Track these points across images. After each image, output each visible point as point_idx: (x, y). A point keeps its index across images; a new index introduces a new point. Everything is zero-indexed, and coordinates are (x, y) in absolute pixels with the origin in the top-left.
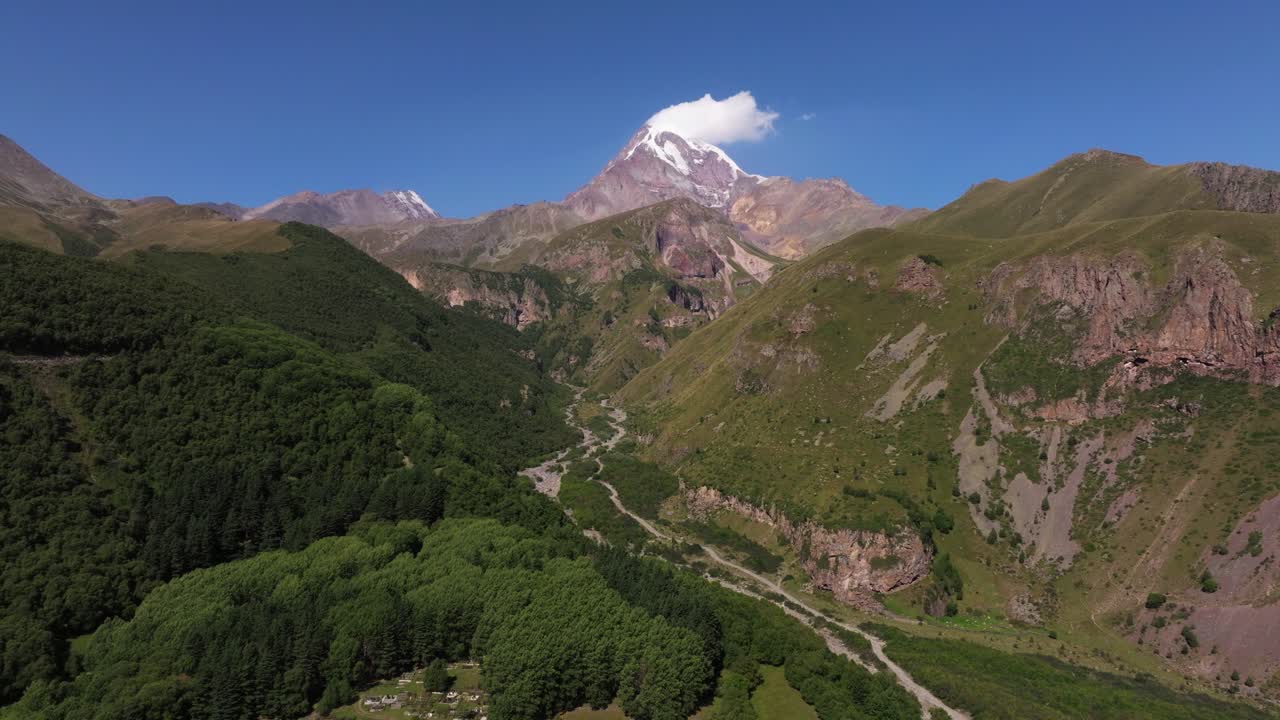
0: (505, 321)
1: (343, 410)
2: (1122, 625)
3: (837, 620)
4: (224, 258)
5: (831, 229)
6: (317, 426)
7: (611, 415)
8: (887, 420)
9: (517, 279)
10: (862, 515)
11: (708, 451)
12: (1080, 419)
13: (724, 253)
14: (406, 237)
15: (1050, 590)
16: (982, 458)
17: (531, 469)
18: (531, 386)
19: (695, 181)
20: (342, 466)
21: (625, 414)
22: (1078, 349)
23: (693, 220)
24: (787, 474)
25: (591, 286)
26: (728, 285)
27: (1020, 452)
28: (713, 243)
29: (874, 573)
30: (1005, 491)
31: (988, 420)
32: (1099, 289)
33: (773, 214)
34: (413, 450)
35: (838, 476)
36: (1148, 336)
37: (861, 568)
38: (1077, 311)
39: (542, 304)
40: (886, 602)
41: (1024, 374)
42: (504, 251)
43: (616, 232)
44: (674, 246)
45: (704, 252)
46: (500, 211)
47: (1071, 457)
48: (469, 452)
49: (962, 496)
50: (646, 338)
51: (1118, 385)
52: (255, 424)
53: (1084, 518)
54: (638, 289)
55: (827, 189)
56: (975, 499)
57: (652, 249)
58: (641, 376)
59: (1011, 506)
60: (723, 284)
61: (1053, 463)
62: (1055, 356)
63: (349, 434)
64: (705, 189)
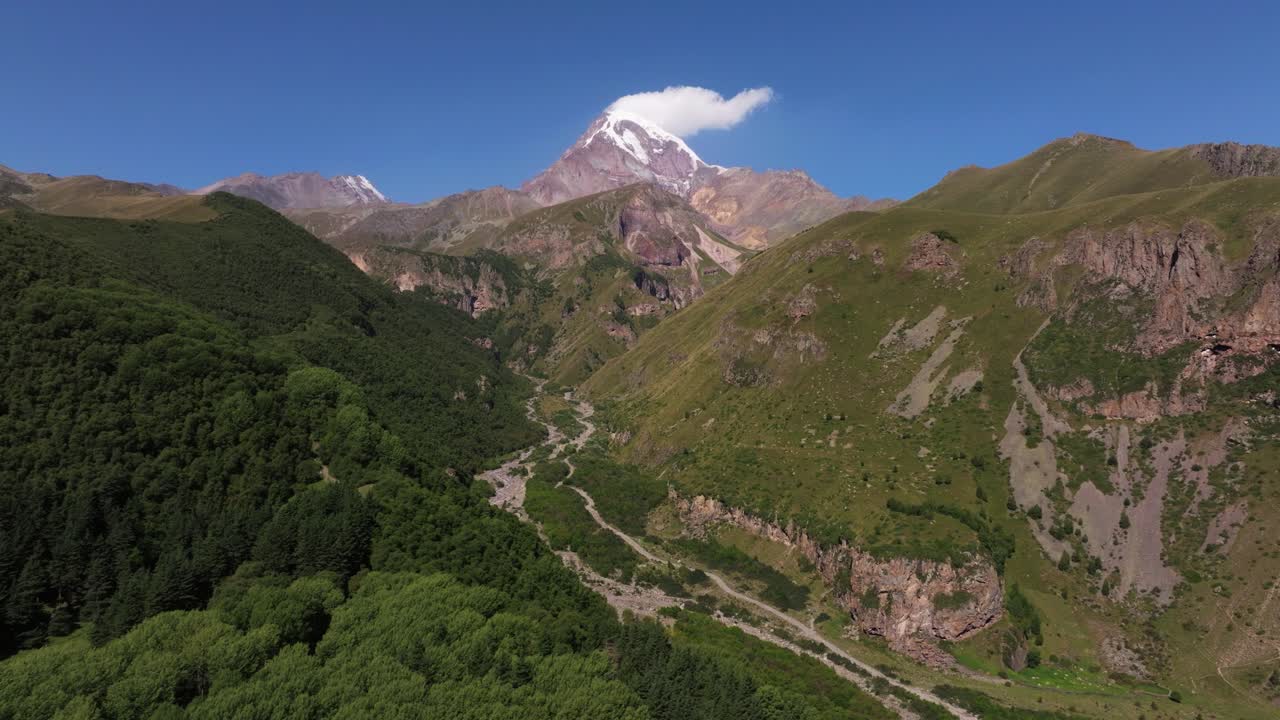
0: (459, 307)
1: (235, 402)
2: (1264, 685)
3: (902, 681)
4: (132, 226)
5: (795, 220)
6: (195, 425)
7: (577, 409)
8: (914, 418)
9: (473, 263)
10: (920, 539)
11: (697, 451)
12: (1151, 416)
13: (690, 240)
14: (354, 222)
15: (1150, 630)
16: (1036, 463)
17: (490, 473)
18: (487, 375)
19: (654, 170)
20: (226, 482)
21: (592, 407)
22: (1142, 335)
23: (657, 206)
24: (803, 482)
25: (551, 272)
26: (694, 273)
27: (1081, 457)
28: (678, 229)
29: (939, 613)
30: (1070, 503)
31: (1037, 417)
32: (1163, 265)
33: (735, 206)
34: (336, 458)
35: (869, 486)
36: (1232, 319)
37: (921, 607)
38: (1136, 291)
39: (499, 290)
40: (957, 652)
41: (1077, 363)
42: (458, 236)
43: (578, 216)
44: (638, 232)
45: (669, 239)
46: (454, 196)
47: (1147, 462)
48: (413, 459)
49: (1019, 510)
50: (611, 327)
51: (1196, 377)
52: (96, 423)
53: (1178, 539)
54: (602, 275)
55: (788, 181)
56: (1036, 513)
57: (616, 235)
58: (607, 367)
59: (1080, 523)
60: (689, 272)
61: (1125, 470)
62: (1113, 342)
63: (243, 435)
64: (665, 179)
